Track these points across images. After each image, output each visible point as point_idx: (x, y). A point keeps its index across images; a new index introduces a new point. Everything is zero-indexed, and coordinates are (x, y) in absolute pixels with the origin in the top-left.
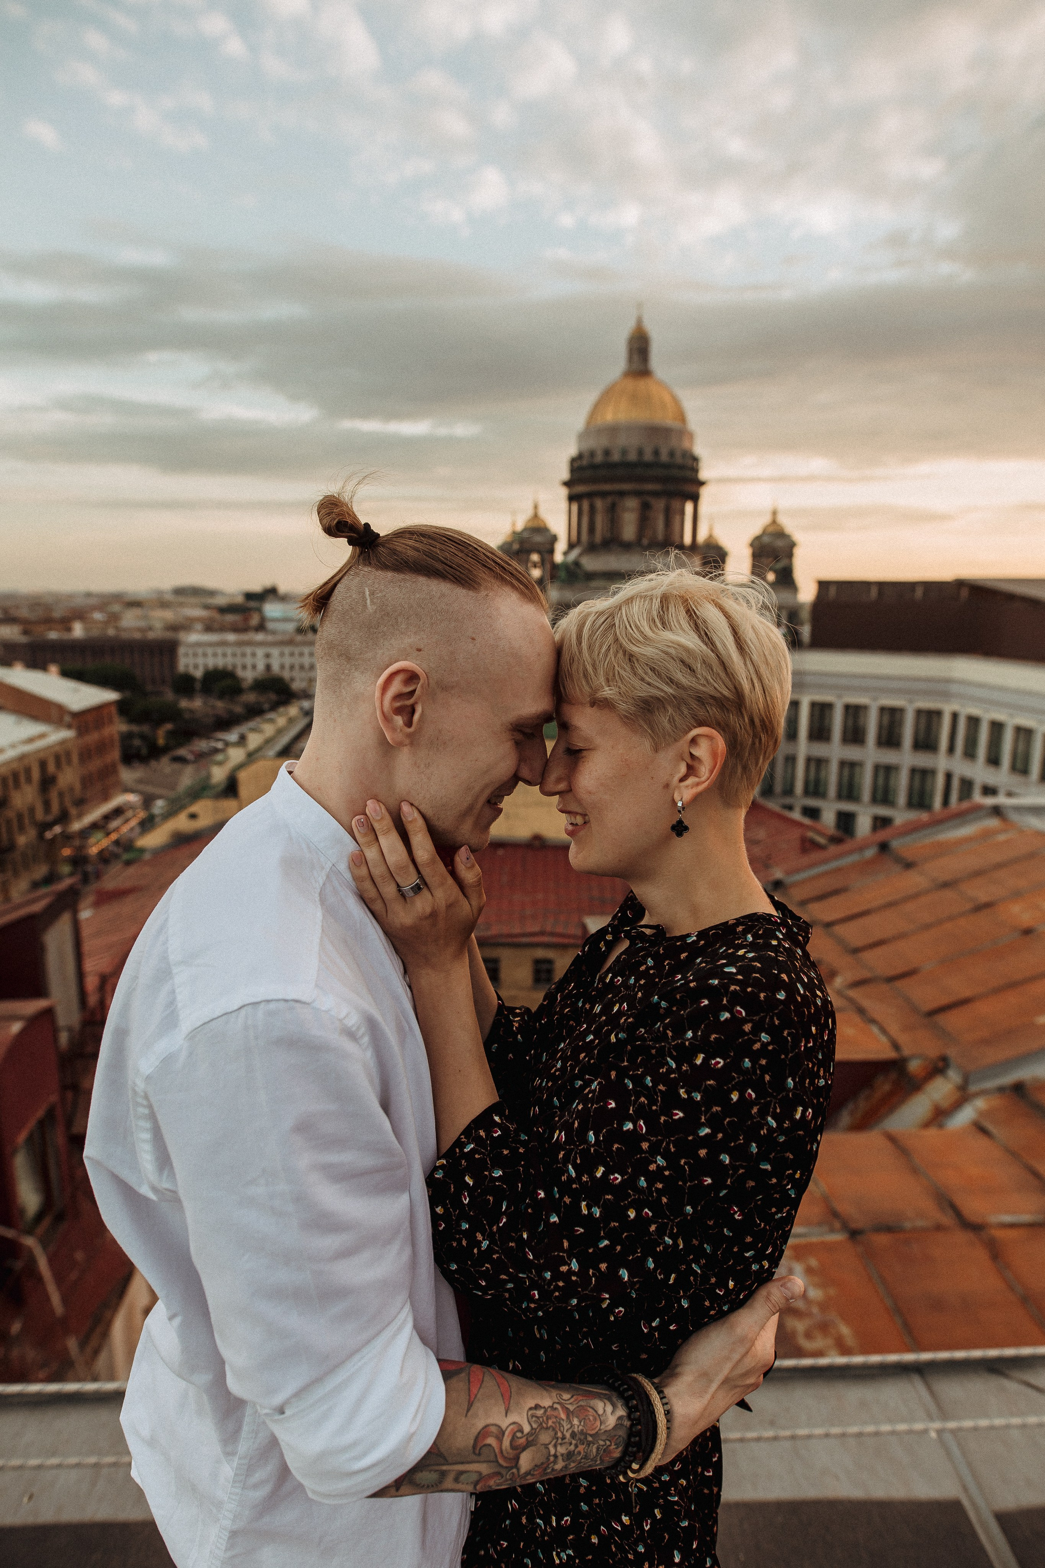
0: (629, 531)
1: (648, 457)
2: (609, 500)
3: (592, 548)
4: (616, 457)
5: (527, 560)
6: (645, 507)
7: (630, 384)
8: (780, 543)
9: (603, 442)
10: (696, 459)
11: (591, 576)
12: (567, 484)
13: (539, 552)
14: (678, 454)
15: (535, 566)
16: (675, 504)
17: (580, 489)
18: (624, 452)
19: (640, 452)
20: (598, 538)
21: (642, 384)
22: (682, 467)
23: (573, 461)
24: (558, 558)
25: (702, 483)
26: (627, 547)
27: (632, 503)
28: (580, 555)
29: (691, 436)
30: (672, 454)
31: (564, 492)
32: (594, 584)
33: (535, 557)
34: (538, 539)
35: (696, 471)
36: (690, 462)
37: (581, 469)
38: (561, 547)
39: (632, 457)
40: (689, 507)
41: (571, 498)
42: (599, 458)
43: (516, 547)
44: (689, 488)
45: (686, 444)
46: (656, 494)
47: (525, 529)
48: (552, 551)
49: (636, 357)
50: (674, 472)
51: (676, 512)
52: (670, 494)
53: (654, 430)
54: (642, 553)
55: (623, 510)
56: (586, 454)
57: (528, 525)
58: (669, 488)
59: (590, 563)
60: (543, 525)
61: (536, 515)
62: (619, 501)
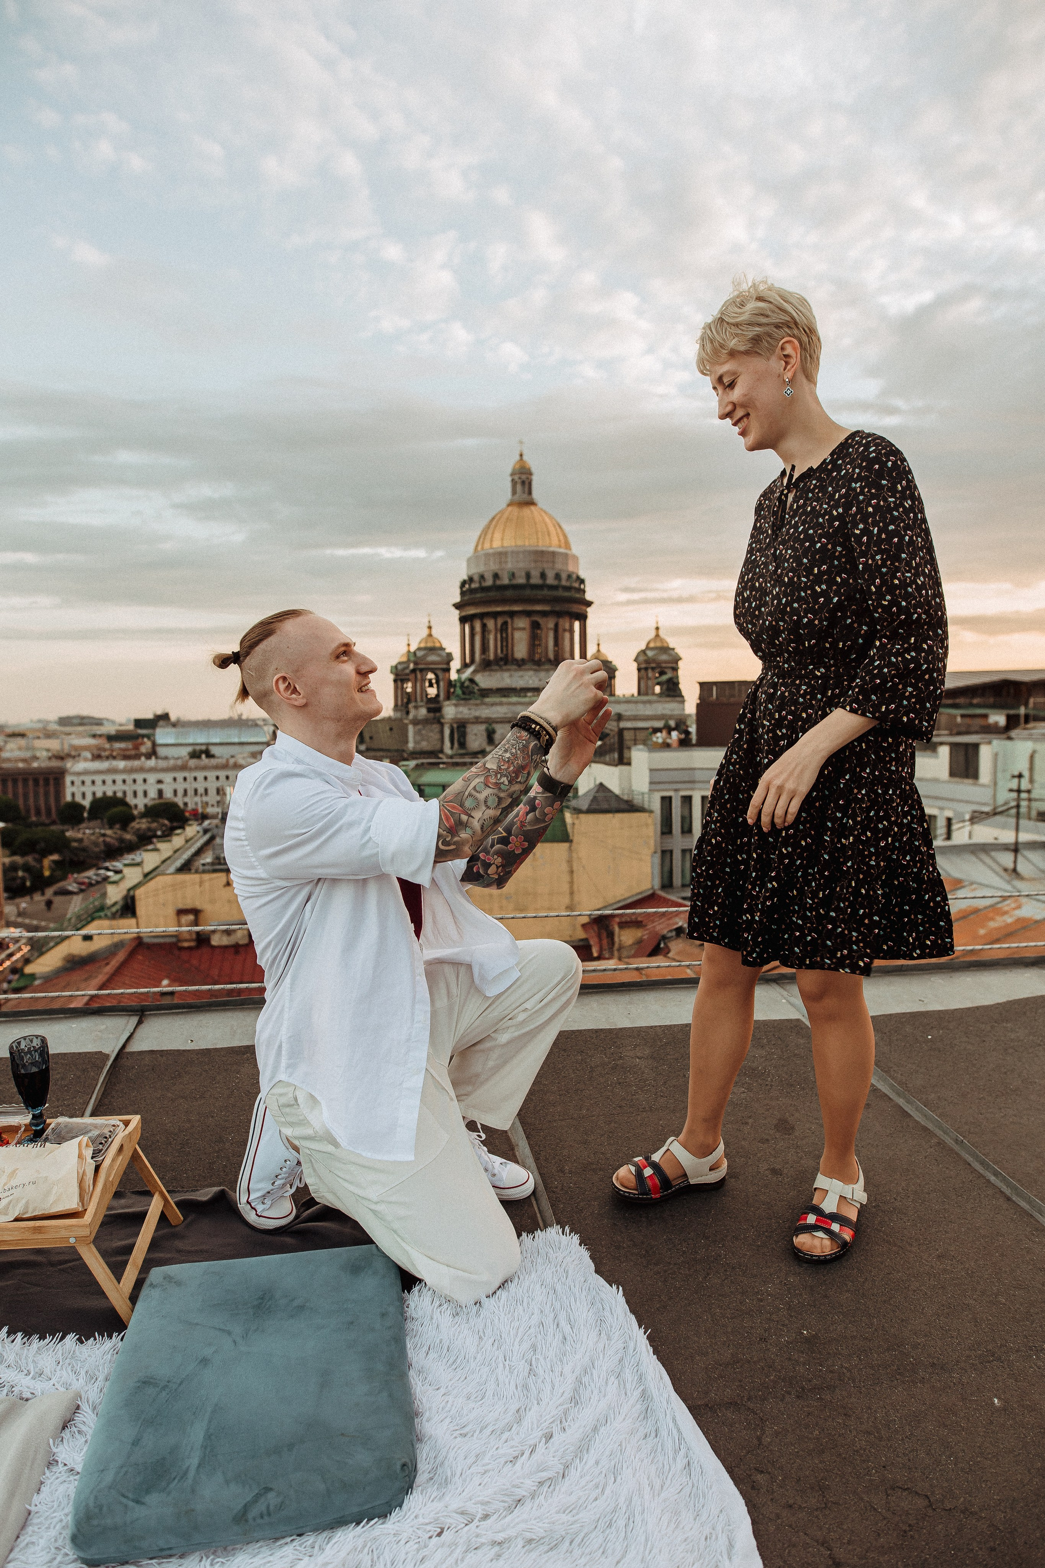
0: (521, 650)
1: (536, 580)
2: (500, 621)
3: (487, 665)
4: (506, 581)
5: (423, 680)
6: (535, 626)
7: (515, 510)
8: (664, 657)
9: (494, 567)
10: (582, 581)
11: (485, 693)
12: (457, 606)
13: (433, 671)
14: (564, 576)
15: (431, 685)
16: (565, 623)
17: (471, 611)
18: (513, 575)
19: (528, 576)
20: (492, 657)
21: (527, 511)
22: (568, 589)
23: (463, 584)
24: (454, 676)
25: (589, 604)
26: (520, 664)
27: (522, 623)
28: (475, 672)
29: (576, 558)
30: (558, 576)
31: (456, 614)
32: (487, 700)
33: (430, 676)
34: (432, 658)
35: (584, 591)
36: (576, 585)
37: (472, 591)
38: (455, 665)
39: (521, 581)
40: (577, 625)
41: (463, 620)
42: (489, 582)
43: (412, 666)
44: (576, 608)
45: (571, 568)
46: (544, 614)
47: (419, 649)
48: (448, 670)
49: (519, 487)
50: (561, 593)
51: (565, 630)
52: (559, 614)
53: (540, 555)
54: (535, 670)
55: (513, 629)
56: (476, 578)
57: (423, 645)
58: (557, 608)
59: (485, 681)
60: (437, 645)
61: (430, 635)
62: (509, 621)
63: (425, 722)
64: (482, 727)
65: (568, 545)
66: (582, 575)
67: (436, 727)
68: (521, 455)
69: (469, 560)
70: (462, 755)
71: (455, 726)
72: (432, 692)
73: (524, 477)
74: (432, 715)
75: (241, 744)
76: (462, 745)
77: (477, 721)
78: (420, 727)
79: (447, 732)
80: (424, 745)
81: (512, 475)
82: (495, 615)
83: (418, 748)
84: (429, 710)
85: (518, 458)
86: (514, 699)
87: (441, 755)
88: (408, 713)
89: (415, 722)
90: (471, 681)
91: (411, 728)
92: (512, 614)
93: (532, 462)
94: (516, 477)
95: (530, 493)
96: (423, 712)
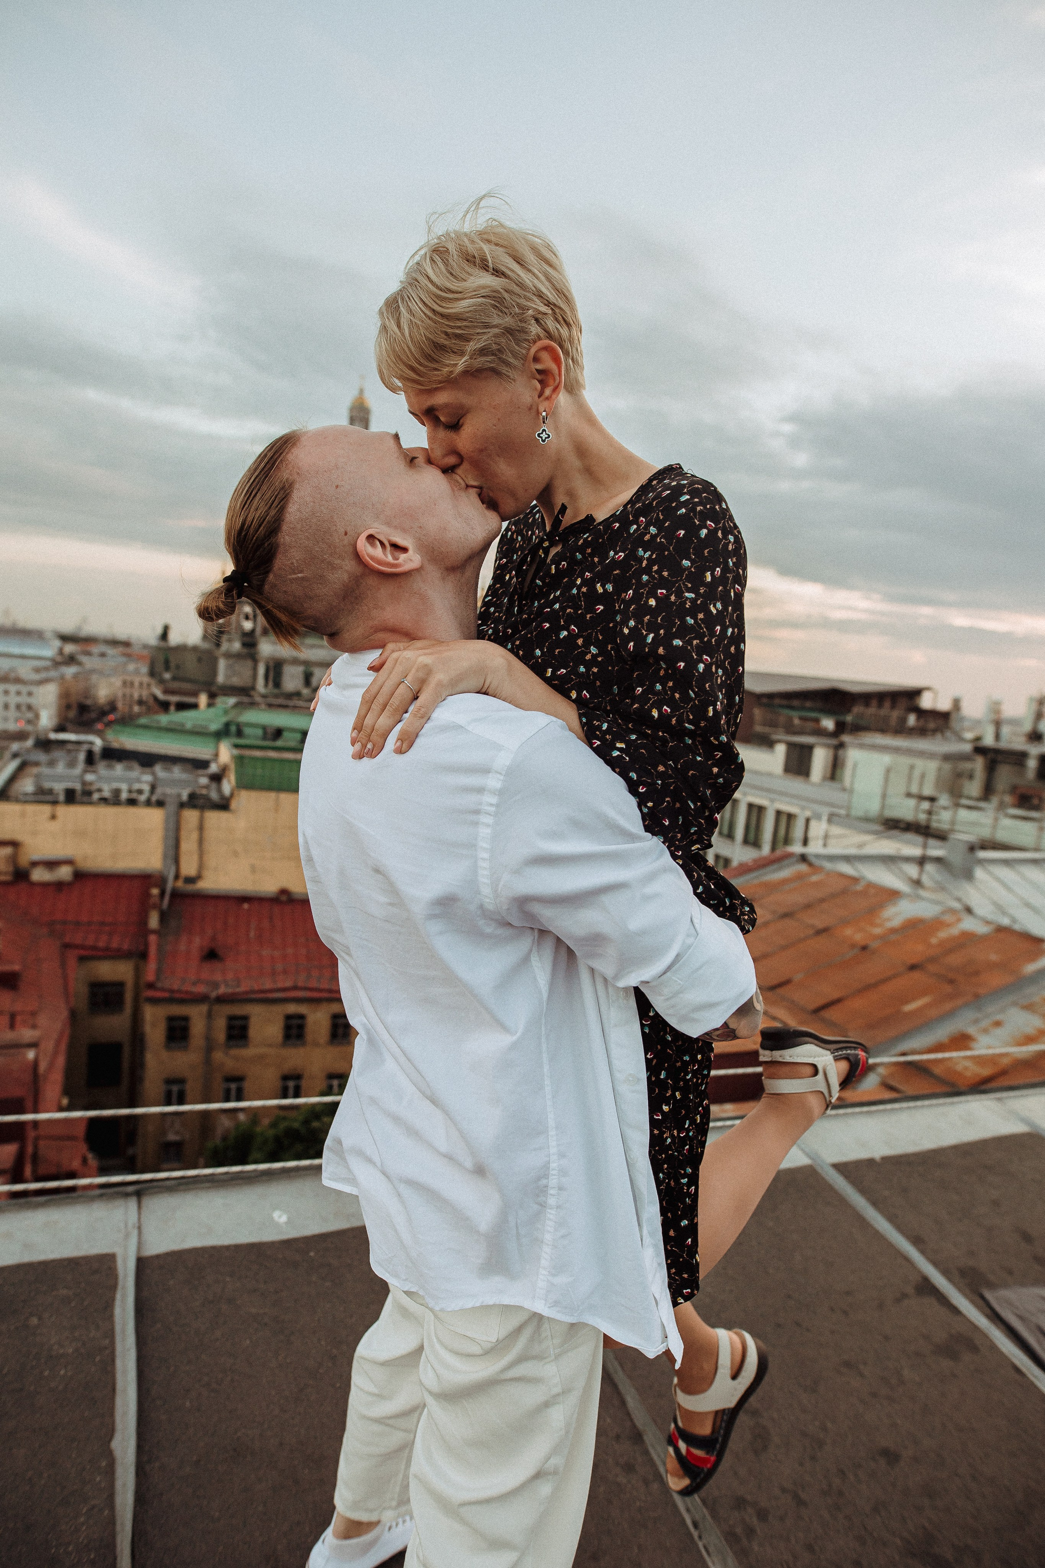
15: (247, 618)
63: (238, 656)
64: (301, 669)
67: (249, 663)
68: (361, 391)
70: (276, 696)
71: (271, 664)
72: (248, 625)
73: (362, 415)
74: (245, 651)
75: (23, 657)
76: (277, 684)
77: (295, 661)
78: (231, 661)
79: (261, 670)
80: (236, 681)
81: (352, 409)
83: (229, 683)
84: (244, 645)
85: (355, 393)
87: (252, 693)
88: (218, 645)
89: (228, 655)
91: (222, 664)
93: (372, 402)
94: (355, 414)
96: (237, 646)
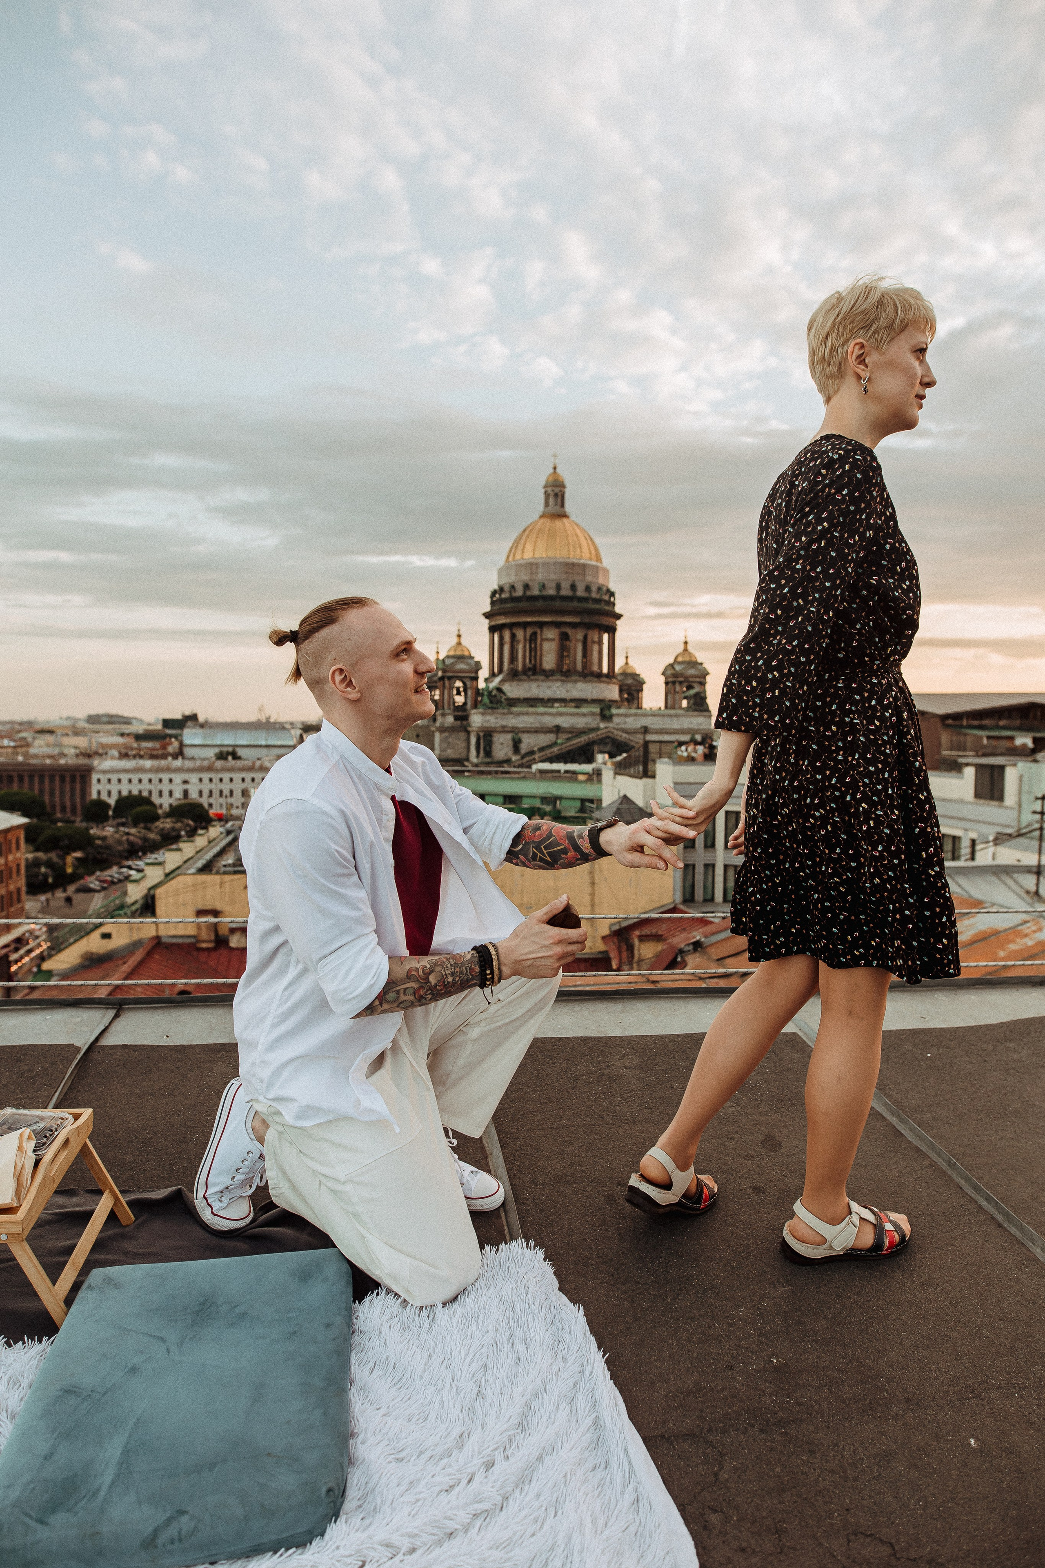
0: (549, 661)
1: (566, 592)
2: (529, 631)
3: (514, 675)
4: (536, 592)
5: (451, 688)
6: (564, 637)
7: (547, 522)
8: (692, 672)
9: (525, 577)
10: (612, 594)
11: (513, 702)
12: (487, 615)
13: (461, 679)
14: (594, 589)
15: (459, 693)
16: (594, 635)
17: (502, 620)
18: (543, 587)
19: (558, 587)
20: (520, 667)
21: (558, 524)
22: (598, 601)
23: (494, 593)
24: (481, 685)
25: (619, 617)
26: (548, 675)
27: (551, 634)
28: (503, 681)
29: (606, 571)
30: (588, 589)
31: (486, 622)
32: (514, 709)
33: (458, 684)
34: (461, 666)
35: (614, 604)
36: (606, 598)
37: (502, 601)
38: (484, 673)
39: (552, 592)
40: (606, 637)
41: (492, 629)
42: (519, 593)
43: (440, 674)
44: (605, 621)
45: (601, 581)
46: (573, 625)
47: (448, 657)
48: (476, 678)
49: (552, 501)
50: (590, 605)
51: (594, 642)
52: (588, 626)
53: (571, 567)
54: (563, 681)
55: (543, 640)
56: (506, 588)
57: (452, 653)
58: (587, 620)
59: (513, 690)
60: (466, 653)
61: (459, 644)
62: (539, 631)
63: (451, 730)
64: (509, 736)
65: (599, 559)
66: (612, 588)
67: (462, 735)
68: (555, 468)
69: (500, 571)
71: (482, 734)
72: (460, 700)
73: (557, 490)
74: (459, 723)
75: (266, 747)
76: (488, 753)
77: (504, 730)
78: (446, 734)
79: (473, 740)
80: (450, 753)
81: (545, 487)
82: (524, 625)
84: (456, 718)
85: (552, 470)
86: (541, 710)
87: (466, 763)
89: (442, 730)
90: (499, 690)
91: (437, 736)
92: (541, 625)
93: (565, 474)
94: (549, 490)
95: (563, 505)
96: (450, 719)
